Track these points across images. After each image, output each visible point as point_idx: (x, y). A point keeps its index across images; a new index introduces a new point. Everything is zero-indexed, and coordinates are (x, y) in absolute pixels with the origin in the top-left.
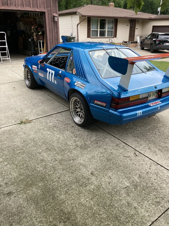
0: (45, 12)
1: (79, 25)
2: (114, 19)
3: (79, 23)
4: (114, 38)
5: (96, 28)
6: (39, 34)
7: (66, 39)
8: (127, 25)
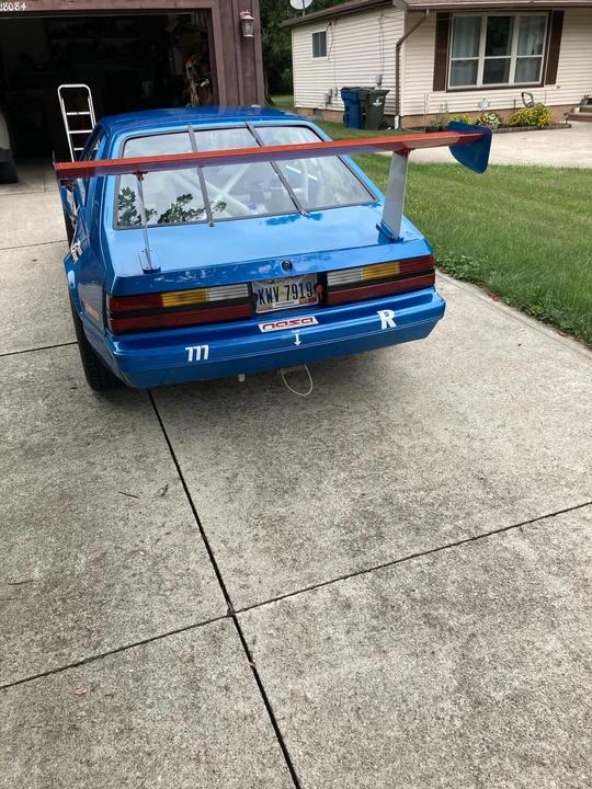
0: (210, 9)
1: (403, 46)
2: (547, 14)
3: (401, 36)
4: (546, 87)
5: (471, 53)
6: (203, 84)
7: (357, 96)
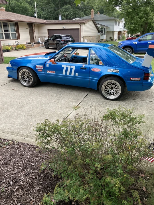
2: (15, 23)
8: (27, 28)
